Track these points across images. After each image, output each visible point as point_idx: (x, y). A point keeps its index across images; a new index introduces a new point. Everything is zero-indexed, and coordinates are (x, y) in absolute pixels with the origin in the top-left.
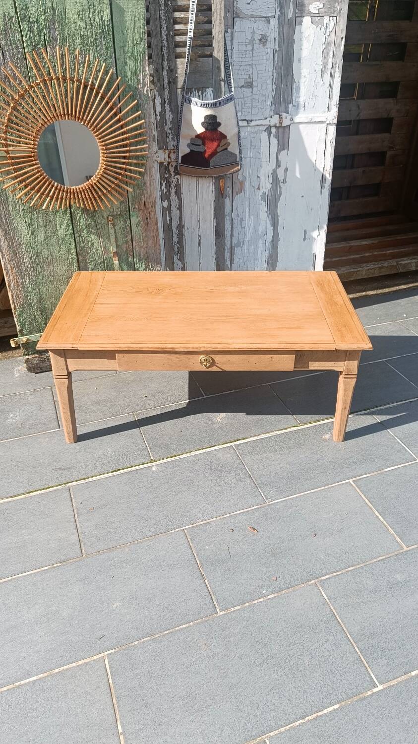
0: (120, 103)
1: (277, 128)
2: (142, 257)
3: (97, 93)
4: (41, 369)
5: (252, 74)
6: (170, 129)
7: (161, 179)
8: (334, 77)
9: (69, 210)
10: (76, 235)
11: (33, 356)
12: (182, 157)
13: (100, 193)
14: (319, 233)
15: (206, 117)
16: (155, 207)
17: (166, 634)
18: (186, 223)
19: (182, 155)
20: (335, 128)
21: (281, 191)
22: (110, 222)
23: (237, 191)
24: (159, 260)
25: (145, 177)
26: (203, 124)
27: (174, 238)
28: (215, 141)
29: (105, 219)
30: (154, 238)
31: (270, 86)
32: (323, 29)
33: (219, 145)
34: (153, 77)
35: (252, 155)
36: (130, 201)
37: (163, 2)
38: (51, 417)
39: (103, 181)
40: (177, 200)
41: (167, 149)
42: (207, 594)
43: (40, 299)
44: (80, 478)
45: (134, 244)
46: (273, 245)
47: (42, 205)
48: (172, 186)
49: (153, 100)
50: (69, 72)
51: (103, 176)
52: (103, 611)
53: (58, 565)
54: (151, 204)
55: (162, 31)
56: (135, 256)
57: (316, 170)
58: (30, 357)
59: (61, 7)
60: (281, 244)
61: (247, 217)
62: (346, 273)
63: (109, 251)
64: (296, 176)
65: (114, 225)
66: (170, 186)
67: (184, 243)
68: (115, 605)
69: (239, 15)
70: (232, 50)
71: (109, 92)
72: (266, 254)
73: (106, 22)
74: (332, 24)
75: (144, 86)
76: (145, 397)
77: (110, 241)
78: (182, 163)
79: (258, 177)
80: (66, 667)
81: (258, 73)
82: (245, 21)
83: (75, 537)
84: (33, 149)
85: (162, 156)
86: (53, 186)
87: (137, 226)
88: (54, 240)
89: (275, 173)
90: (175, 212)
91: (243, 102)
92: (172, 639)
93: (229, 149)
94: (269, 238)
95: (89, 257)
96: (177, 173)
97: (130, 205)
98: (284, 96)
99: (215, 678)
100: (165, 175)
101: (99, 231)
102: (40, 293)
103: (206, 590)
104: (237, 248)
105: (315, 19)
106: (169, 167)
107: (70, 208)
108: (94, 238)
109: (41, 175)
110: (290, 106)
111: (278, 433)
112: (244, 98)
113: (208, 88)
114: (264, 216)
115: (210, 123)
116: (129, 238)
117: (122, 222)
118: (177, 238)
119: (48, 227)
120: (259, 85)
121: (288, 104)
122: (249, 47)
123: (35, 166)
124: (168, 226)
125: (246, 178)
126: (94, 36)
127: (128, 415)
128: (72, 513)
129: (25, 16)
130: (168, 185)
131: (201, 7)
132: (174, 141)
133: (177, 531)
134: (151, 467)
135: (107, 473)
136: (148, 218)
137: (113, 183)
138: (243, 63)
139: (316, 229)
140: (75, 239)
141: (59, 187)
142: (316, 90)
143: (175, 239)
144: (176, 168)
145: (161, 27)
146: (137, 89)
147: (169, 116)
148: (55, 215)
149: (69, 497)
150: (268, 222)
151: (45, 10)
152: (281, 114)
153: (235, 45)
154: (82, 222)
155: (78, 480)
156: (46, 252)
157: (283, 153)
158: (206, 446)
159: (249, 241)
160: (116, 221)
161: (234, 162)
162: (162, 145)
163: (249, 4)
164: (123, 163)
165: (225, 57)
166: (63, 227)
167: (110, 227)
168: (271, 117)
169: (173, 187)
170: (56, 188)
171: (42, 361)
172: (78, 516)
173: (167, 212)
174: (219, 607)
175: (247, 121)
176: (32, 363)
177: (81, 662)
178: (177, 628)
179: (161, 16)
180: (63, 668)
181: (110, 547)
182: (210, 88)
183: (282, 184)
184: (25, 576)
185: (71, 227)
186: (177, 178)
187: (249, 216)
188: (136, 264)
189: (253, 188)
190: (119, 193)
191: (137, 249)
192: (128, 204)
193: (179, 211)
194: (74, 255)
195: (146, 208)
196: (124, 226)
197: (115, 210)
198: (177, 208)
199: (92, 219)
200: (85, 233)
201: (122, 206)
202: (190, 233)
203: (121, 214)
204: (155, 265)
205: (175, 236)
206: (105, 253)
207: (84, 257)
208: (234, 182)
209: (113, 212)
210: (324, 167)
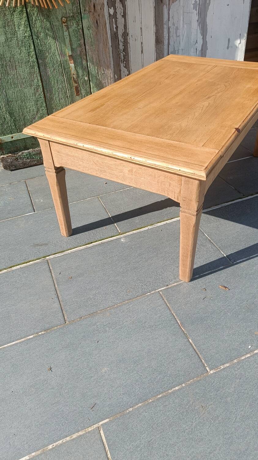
2: (94, 60)
4: (15, 167)
9: (25, 9)
10: (34, 37)
11: (7, 155)
14: (240, 41)
16: (103, 10)
17: (159, 398)
18: (131, 31)
22: (64, 24)
24: (109, 64)
29: (59, 21)
36: (80, 2)
38: (26, 204)
40: (121, 7)
42: (194, 353)
43: (8, 102)
44: (57, 251)
45: (87, 47)
46: (202, 54)
52: (91, 377)
53: (43, 333)
54: (100, 6)
56: (88, 60)
58: (5, 156)
60: (208, 52)
61: (181, 26)
63: (65, 55)
65: (68, 28)
67: (129, 50)
68: (104, 371)
76: (106, 183)
77: (65, 44)
80: (60, 442)
83: (57, 305)
87: (89, 28)
90: (121, 20)
92: (167, 403)
94: (199, 47)
95: (48, 60)
97: (81, 8)
99: (221, 445)
101: (54, 33)
102: (7, 95)
103: (191, 349)
108: (50, 40)
111: (227, 204)
114: (195, 25)
116: (82, 41)
117: (74, 24)
118: (123, 45)
119: (7, 28)
124: (115, 34)
127: (94, 198)
128: (52, 283)
133: (153, 294)
134: (120, 238)
135: (81, 246)
136: (98, 21)
139: (238, 39)
140: (33, 41)
143: (121, 47)
148: (12, 15)
149: (48, 269)
150: (199, 31)
154: (38, 24)
155: (55, 254)
156: (8, 55)
158: (166, 218)
159: (182, 50)
160: (69, 23)
166: (22, 28)
167: (65, 28)
171: (15, 159)
172: (58, 285)
173: (114, 20)
174: (209, 366)
176: (7, 162)
177: (74, 436)
178: (170, 391)
180: (57, 443)
181: (92, 312)
184: (11, 346)
185: (29, 29)
187: (183, 24)
188: (90, 68)
191: (90, 53)
192: (78, 4)
193: (123, 18)
194: (34, 58)
195: (95, 10)
196: (77, 29)
197: (67, 11)
198: (122, 16)
199: (47, 20)
200: (42, 35)
201: (73, 7)
202: (134, 40)
203: (73, 16)
204: (106, 69)
205: (121, 44)
206: (61, 56)
207: (43, 61)
209: (66, 13)
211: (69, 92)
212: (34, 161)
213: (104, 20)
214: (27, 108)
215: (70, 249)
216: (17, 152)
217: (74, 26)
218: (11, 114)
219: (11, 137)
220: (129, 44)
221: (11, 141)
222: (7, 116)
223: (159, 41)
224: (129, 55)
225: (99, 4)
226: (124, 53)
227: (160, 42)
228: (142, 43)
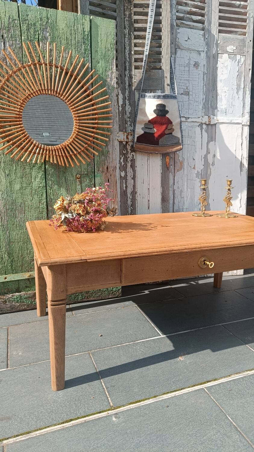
0: (92, 88)
1: (207, 125)
3: (75, 79)
5: (189, 86)
6: (129, 118)
7: (120, 154)
8: (246, 94)
9: (44, 166)
10: (48, 188)
12: (138, 137)
13: (71, 153)
15: (158, 106)
16: (115, 171)
18: (139, 190)
19: (138, 136)
20: (249, 128)
21: (210, 172)
22: (77, 180)
23: (178, 168)
25: (109, 147)
26: (155, 111)
28: (164, 125)
29: (74, 177)
30: (113, 196)
31: (202, 96)
32: (236, 62)
33: (166, 128)
34: (118, 80)
35: (189, 143)
36: (95, 164)
37: (127, 33)
39: (74, 143)
40: (132, 172)
41: (126, 132)
43: (9, 243)
44: (21, 431)
47: (21, 158)
49: (117, 96)
50: (55, 62)
51: (75, 140)
54: (113, 168)
55: (126, 51)
57: (236, 158)
59: (53, 18)
61: (186, 190)
65: (81, 183)
66: (127, 161)
67: (136, 206)
69: (180, 47)
70: (175, 69)
71: (84, 79)
73: (86, 33)
74: (243, 60)
75: (111, 80)
76: (101, 336)
78: (137, 142)
79: (194, 159)
81: (193, 87)
82: (183, 51)
84: (18, 112)
85: (122, 137)
86: (32, 143)
87: (100, 185)
88: (28, 191)
89: (206, 157)
90: (130, 182)
91: (183, 105)
93: (173, 134)
96: (133, 150)
97: (95, 168)
98: (211, 104)
100: (124, 152)
101: (68, 186)
102: (10, 236)
105: (231, 56)
106: (126, 146)
107: (45, 165)
108: (62, 191)
109: (22, 134)
110: (216, 111)
112: (183, 102)
113: (158, 90)
114: (198, 190)
115: (161, 110)
117: (88, 181)
118: (131, 201)
119: (24, 179)
120: (194, 95)
121: (214, 109)
122: (187, 69)
123: (19, 126)
124: (124, 192)
125: (185, 160)
126: (77, 40)
127: (84, 354)
129: (26, 20)
130: (126, 160)
131: (154, 37)
132: (132, 126)
134: (111, 416)
135: (55, 425)
136: (110, 180)
137: (83, 146)
138: (183, 79)
140: (46, 191)
141: (37, 144)
142: (233, 102)
143: (129, 202)
144: (132, 146)
145: (125, 48)
146: (106, 81)
147: (128, 109)
148: (31, 169)
151: (41, 18)
152: (209, 115)
153: (176, 66)
155: (17, 436)
156: (20, 200)
157: (212, 144)
159: (187, 208)
160: (83, 179)
161: (177, 143)
162: (122, 129)
163: (187, 41)
164: (93, 132)
165: (171, 71)
166: (38, 180)
167: (78, 183)
168: (203, 117)
169: (129, 161)
170: (35, 145)
171: (3, 302)
173: (124, 181)
175: (186, 118)
179: (126, 41)
182: (159, 90)
183: (211, 166)
185: (44, 181)
186: (133, 155)
187: (187, 188)
189: (190, 167)
190: (87, 155)
192: (93, 166)
193: (133, 180)
194: (44, 205)
195: (108, 171)
196: (89, 184)
197: (82, 170)
198: (132, 178)
199: (62, 176)
200: (55, 187)
201: (88, 168)
202: (142, 198)
203: (87, 174)
205: (129, 200)
208: (175, 162)
209: (81, 171)
210: (242, 156)
213: (115, 179)
214: (27, 250)
215: (40, 429)
216: (7, 294)
218: (9, 254)
219: (4, 277)
220: (136, 201)
221: (3, 282)
222: (6, 256)
223: (164, 199)
224: (136, 209)
226: (131, 207)
227: (166, 201)
228: (149, 201)
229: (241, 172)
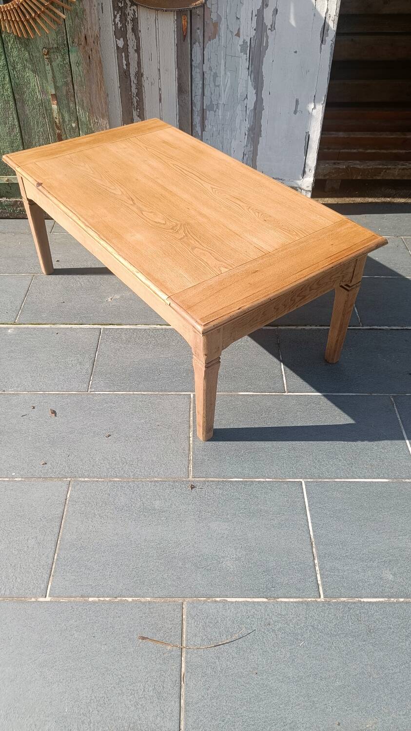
2: (85, 104)
7: (114, 8)
10: (10, 68)
13: (27, 16)
14: (315, 105)
16: (98, 44)
18: (145, 70)
21: (267, 42)
22: (45, 57)
23: (210, 35)
24: (104, 111)
27: (132, 89)
29: (39, 52)
30: (98, 82)
36: (67, 31)
39: (31, 0)
40: (134, 39)
45: (76, 87)
46: (255, 114)
48: (128, 19)
54: (93, 38)
56: (77, 103)
57: (316, 14)
60: (265, 113)
61: (223, 73)
62: (372, 169)
63: (48, 93)
64: (289, 22)
65: (51, 62)
66: (126, 20)
67: (144, 97)
72: (247, 125)
76: (58, 261)
77: (46, 79)
79: (237, 18)
87: (78, 65)
89: (260, 15)
90: (133, 55)
94: (251, 105)
95: (26, 96)
97: (68, 37)
100: (120, 4)
101: (34, 65)
104: (209, 111)
108: (29, 74)
114: (244, 73)
116: (69, 79)
117: (59, 57)
118: (136, 88)
124: (125, 73)
125: (221, 19)
130: (124, 18)
134: (9, 328)
136: (91, 57)
137: (43, 4)
140: (9, 72)
143: (134, 90)
150: (250, 83)
154: (15, 53)
159: (225, 105)
160: (52, 55)
167: (46, 62)
169: (129, 22)
173: (123, 54)
183: (269, 32)
185: (3, 57)
186: (134, 10)
187: (225, 70)
188: (79, 113)
189: (230, 33)
190: (51, 19)
191: (79, 95)
192: (65, 34)
193: (137, 54)
194: (9, 92)
195: (87, 43)
196: (62, 63)
197: (50, 41)
198: (135, 50)
199: (26, 49)
200: (19, 66)
201: (58, 37)
202: (150, 84)
203: (58, 47)
204: (100, 117)
205: (134, 87)
206: (43, 94)
207: (20, 96)
208: (205, 23)
209: (49, 43)
210: (327, 12)
211: (51, 139)
212: (7, 213)
217: (58, 60)
220: (143, 88)
223: (184, 89)
224: (144, 101)
225: (92, 37)
226: (137, 98)
227: (184, 92)
228: (160, 89)
229: (321, 45)
